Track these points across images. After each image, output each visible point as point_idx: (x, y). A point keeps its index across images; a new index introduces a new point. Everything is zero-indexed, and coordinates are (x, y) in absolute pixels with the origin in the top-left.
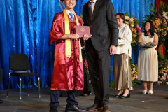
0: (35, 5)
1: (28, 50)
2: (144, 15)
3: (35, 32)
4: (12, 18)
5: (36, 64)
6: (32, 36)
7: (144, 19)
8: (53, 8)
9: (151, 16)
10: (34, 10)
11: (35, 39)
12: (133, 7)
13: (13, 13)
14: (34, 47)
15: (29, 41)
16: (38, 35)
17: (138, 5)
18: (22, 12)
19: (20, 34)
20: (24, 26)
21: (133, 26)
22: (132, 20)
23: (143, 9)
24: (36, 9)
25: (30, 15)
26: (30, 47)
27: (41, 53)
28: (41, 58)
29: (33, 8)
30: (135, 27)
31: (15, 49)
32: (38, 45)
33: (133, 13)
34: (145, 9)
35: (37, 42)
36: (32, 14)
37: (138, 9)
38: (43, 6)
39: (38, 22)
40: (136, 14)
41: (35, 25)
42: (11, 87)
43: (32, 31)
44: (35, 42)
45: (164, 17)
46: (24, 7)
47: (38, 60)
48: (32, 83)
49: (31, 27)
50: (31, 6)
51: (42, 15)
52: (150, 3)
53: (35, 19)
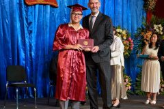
0: (31, 18)
1: (24, 62)
2: (136, 28)
3: (30, 45)
4: (8, 31)
5: (32, 75)
6: (28, 48)
7: (136, 32)
8: (48, 21)
9: (143, 29)
10: (29, 24)
11: (30, 51)
12: (125, 20)
13: (9, 27)
14: (29, 59)
15: (25, 53)
16: (34, 48)
17: (130, 18)
18: (18, 25)
19: (16, 46)
20: (20, 39)
21: (125, 38)
22: (124, 33)
23: (135, 22)
24: (31, 23)
25: (26, 29)
26: (26, 59)
27: (37, 65)
28: (37, 70)
29: (29, 21)
30: (127, 39)
31: (11, 62)
32: (33, 57)
33: (125, 26)
34: (137, 22)
35: (33, 54)
36: (28, 28)
37: (130, 22)
38: (38, 20)
39: (34, 35)
40: (128, 27)
41: (30, 38)
42: (7, 98)
43: (28, 44)
44: (31, 55)
45: (155, 30)
46: (20, 21)
47: (34, 72)
48: (28, 95)
49: (27, 40)
50: (27, 19)
51: (38, 28)
52: (141, 17)
53: (30, 32)
